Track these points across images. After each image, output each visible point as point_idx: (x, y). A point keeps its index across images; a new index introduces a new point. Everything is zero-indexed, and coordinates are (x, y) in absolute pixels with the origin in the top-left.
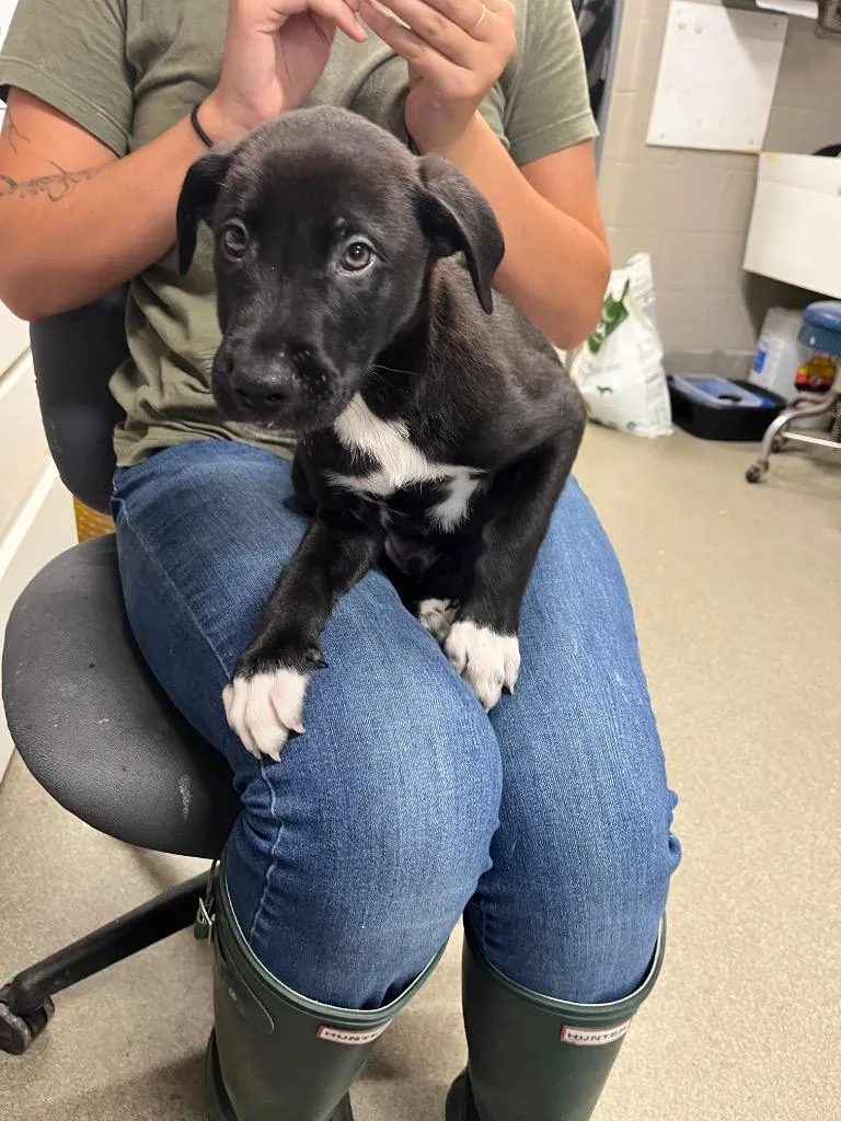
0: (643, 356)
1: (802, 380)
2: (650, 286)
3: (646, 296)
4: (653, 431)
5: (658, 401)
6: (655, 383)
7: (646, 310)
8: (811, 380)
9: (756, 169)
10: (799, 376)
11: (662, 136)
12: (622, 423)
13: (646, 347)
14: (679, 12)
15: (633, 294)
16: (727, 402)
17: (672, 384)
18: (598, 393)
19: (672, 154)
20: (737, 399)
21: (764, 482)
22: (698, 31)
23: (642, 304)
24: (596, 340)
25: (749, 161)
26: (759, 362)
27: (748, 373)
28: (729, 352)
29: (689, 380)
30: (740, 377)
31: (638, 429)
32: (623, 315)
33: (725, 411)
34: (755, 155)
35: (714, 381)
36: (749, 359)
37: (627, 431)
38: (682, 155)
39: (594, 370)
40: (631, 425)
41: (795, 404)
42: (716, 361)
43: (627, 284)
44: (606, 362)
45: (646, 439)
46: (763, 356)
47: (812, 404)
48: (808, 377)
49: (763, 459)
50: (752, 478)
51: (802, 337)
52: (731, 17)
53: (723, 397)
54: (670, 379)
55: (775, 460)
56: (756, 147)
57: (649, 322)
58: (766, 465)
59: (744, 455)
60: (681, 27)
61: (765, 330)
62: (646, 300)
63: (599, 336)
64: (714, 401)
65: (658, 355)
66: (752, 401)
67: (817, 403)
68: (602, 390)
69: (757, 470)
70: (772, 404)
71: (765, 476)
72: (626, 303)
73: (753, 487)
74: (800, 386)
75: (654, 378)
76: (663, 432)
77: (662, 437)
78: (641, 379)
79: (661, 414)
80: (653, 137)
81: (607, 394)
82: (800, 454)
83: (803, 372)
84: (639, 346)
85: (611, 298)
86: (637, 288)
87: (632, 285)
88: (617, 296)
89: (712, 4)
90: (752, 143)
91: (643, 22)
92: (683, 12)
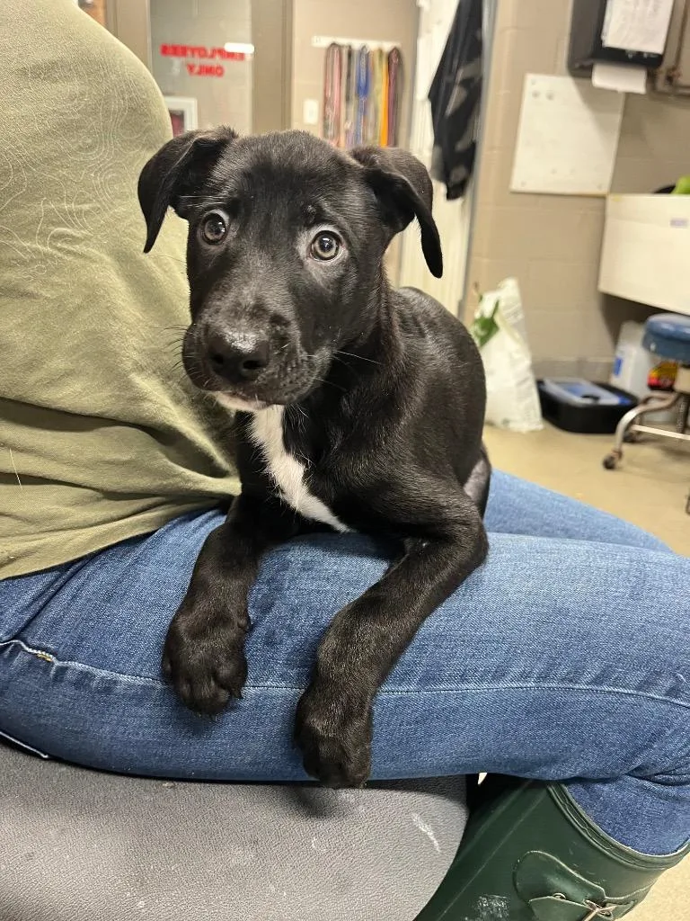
0: (513, 363)
1: (654, 381)
2: (519, 305)
3: (515, 314)
4: (525, 427)
5: (528, 401)
6: (524, 386)
7: (515, 326)
8: (661, 382)
9: (603, 209)
10: (650, 378)
11: (523, 184)
12: (498, 421)
13: (517, 356)
14: (533, 83)
15: (503, 312)
16: (589, 401)
17: (542, 387)
19: (533, 198)
20: (596, 398)
21: (620, 469)
22: (550, 97)
23: (512, 320)
25: (598, 203)
26: (616, 367)
27: (609, 377)
28: (591, 359)
29: (558, 383)
30: (603, 380)
31: (512, 425)
32: (494, 329)
33: (586, 409)
34: (603, 198)
35: (578, 384)
36: (609, 365)
37: (502, 427)
38: (542, 199)
40: (506, 422)
41: (646, 401)
42: (581, 367)
43: (497, 305)
45: (519, 433)
46: (619, 363)
47: (659, 401)
48: (659, 379)
49: (617, 447)
50: (609, 465)
51: (646, 344)
52: (578, 85)
53: (586, 397)
54: (540, 383)
55: (627, 448)
56: (604, 190)
57: (517, 335)
58: (620, 454)
59: (600, 446)
60: (536, 95)
61: (621, 340)
62: (515, 317)
64: (577, 400)
65: (527, 362)
66: (610, 400)
67: (662, 399)
69: (612, 458)
70: (627, 402)
71: (620, 463)
72: (497, 319)
73: (609, 474)
74: (653, 387)
75: (525, 381)
76: (533, 427)
77: (533, 432)
78: (512, 383)
79: (532, 412)
80: (516, 185)
82: (652, 444)
83: (654, 374)
84: (511, 355)
85: (482, 316)
86: (507, 307)
87: (502, 305)
88: (488, 314)
89: (560, 74)
90: (600, 187)
91: (502, 92)
92: (537, 84)
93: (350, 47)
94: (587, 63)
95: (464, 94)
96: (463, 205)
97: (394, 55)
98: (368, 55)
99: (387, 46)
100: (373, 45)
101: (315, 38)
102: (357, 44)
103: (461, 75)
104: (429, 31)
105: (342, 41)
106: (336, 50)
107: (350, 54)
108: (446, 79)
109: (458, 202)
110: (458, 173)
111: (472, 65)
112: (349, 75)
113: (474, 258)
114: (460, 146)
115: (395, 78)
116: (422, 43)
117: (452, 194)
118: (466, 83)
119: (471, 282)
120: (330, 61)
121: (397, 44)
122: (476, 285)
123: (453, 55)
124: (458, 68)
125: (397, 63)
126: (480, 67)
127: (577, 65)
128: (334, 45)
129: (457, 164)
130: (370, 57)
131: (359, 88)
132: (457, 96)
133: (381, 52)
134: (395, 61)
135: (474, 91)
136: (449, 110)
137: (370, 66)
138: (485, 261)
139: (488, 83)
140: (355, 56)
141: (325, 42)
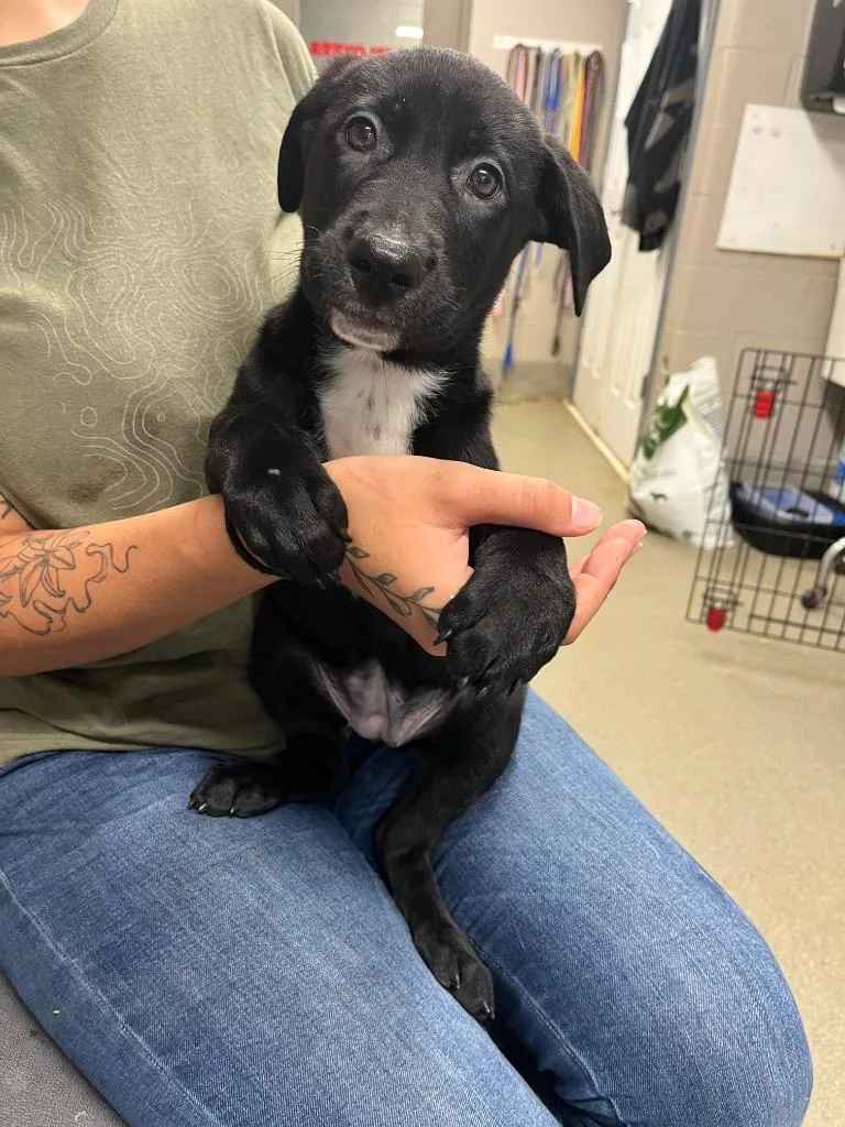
0: (701, 463)
2: (715, 390)
3: (710, 401)
4: (710, 542)
5: (718, 510)
6: (713, 492)
7: (708, 417)
9: (836, 275)
11: (733, 240)
12: (678, 531)
13: (706, 454)
14: (755, 116)
15: (693, 399)
16: (798, 518)
18: (651, 499)
19: (747, 257)
20: (805, 514)
21: (821, 609)
22: (776, 134)
23: (704, 410)
24: (650, 446)
25: (830, 267)
26: (838, 473)
27: (826, 485)
31: (693, 539)
32: (681, 420)
33: (791, 526)
34: (836, 261)
36: (830, 469)
37: (683, 539)
38: (757, 260)
39: (648, 475)
40: (688, 535)
43: (686, 390)
44: (661, 468)
45: (702, 550)
49: (821, 583)
50: (808, 601)
52: (812, 120)
53: (793, 511)
54: (735, 487)
56: (837, 253)
57: (710, 429)
58: (825, 589)
59: (800, 576)
60: (757, 131)
62: (711, 405)
63: (653, 442)
64: (780, 515)
65: (719, 462)
66: (824, 517)
68: (657, 496)
69: (813, 592)
71: (822, 601)
72: (686, 408)
73: (808, 612)
75: (714, 486)
76: (721, 544)
77: (721, 549)
78: (699, 488)
80: (724, 241)
81: (661, 501)
84: (699, 453)
85: (665, 404)
86: (697, 394)
87: (692, 392)
88: (672, 403)
89: (790, 106)
90: (833, 247)
91: (716, 125)
92: (758, 116)
93: (539, 49)
94: (825, 96)
95: (670, 122)
96: (659, 258)
97: (593, 60)
98: (560, 61)
99: (586, 50)
100: (567, 48)
101: (497, 38)
102: (547, 47)
103: (666, 99)
104: (637, 36)
105: (529, 42)
106: (522, 53)
107: (539, 59)
108: (650, 102)
109: (654, 254)
110: (657, 220)
111: (683, 88)
112: (536, 84)
113: (667, 328)
114: (660, 187)
115: (594, 89)
116: (627, 49)
117: (646, 245)
118: (672, 109)
119: (660, 359)
120: (513, 65)
121: (599, 48)
122: (666, 361)
123: (660, 74)
124: (665, 89)
125: (596, 71)
126: (692, 90)
127: (812, 97)
128: (519, 46)
129: (654, 209)
130: (564, 61)
131: (547, 100)
132: (660, 125)
133: (577, 56)
134: (594, 67)
135: (683, 119)
136: (649, 142)
137: (563, 72)
138: (680, 332)
139: (700, 111)
140: (546, 59)
141: (509, 43)
